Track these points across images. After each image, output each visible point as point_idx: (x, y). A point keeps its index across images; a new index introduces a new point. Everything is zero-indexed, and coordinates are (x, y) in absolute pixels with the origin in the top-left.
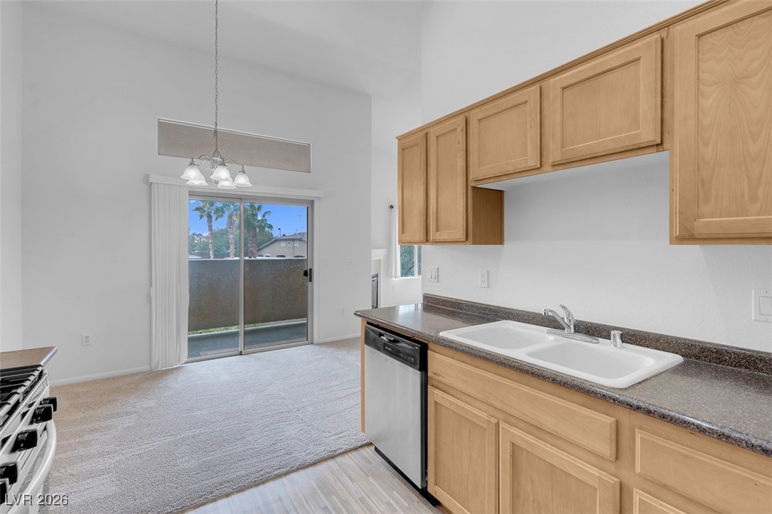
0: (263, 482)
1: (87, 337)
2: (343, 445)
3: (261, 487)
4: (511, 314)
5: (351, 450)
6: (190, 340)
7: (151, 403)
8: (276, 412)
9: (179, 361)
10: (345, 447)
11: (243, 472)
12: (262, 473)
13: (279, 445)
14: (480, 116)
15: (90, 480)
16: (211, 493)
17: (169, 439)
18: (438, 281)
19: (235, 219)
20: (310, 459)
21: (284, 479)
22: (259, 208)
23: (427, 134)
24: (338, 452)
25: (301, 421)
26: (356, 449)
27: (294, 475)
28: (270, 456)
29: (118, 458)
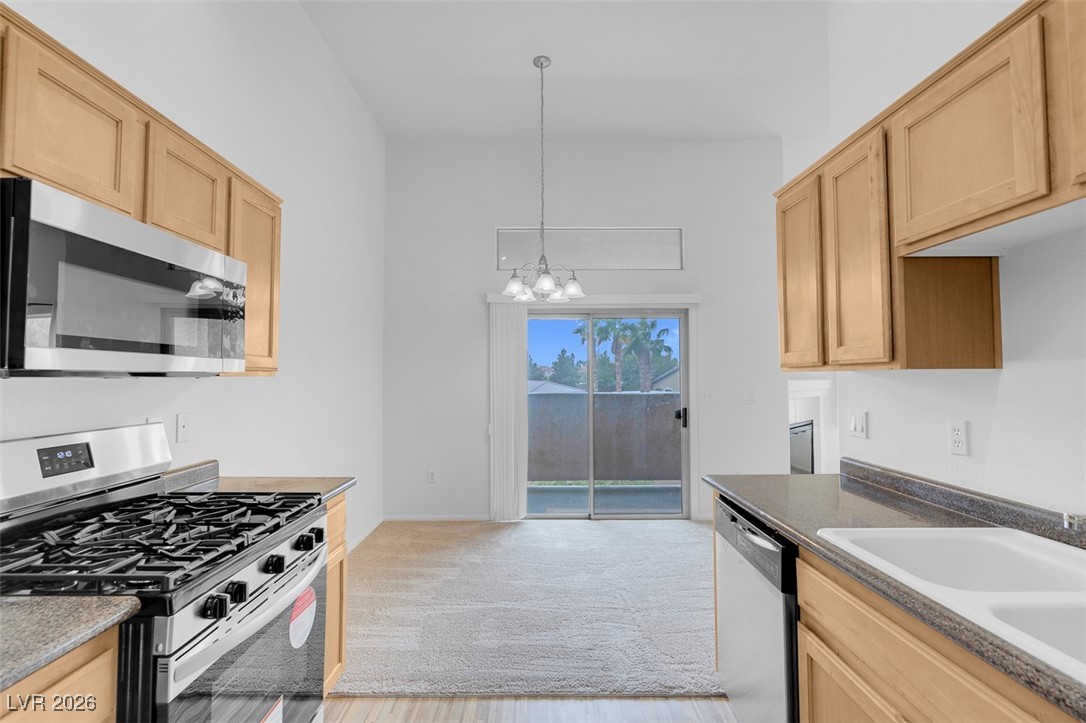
0: (563, 697)
1: (433, 474)
2: (686, 681)
3: (558, 703)
4: (1022, 516)
5: (698, 696)
6: (531, 491)
7: (477, 559)
8: (608, 606)
9: (518, 515)
10: (689, 687)
11: (542, 674)
12: (563, 683)
13: (596, 652)
14: (909, 121)
15: (400, 628)
16: (500, 687)
17: (481, 606)
18: (867, 437)
19: (622, 341)
20: (631, 686)
21: (589, 704)
22: (653, 325)
23: (820, 177)
24: (675, 691)
25: (636, 628)
26: (707, 696)
27: (604, 703)
28: (581, 663)
29: (429, 612)
